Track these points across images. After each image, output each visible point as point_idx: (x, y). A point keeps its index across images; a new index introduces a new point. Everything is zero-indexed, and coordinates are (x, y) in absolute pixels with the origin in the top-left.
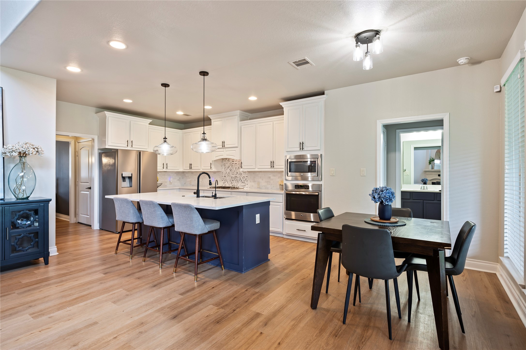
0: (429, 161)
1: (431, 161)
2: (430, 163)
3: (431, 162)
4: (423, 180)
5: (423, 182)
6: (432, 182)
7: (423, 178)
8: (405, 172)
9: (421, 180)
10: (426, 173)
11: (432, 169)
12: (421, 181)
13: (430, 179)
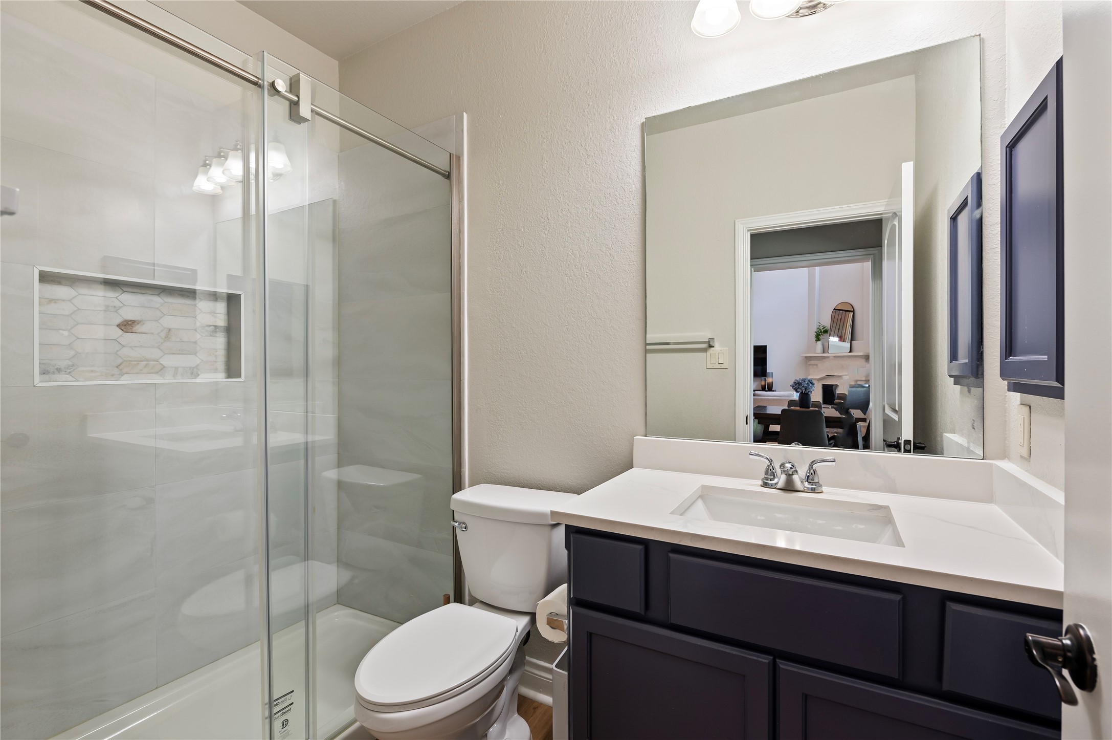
0: (815, 334)
1: (821, 332)
2: (818, 338)
3: (820, 335)
4: (799, 384)
5: (797, 391)
6: (823, 385)
7: (799, 377)
8: (708, 353)
9: (792, 383)
10: (809, 363)
11: (824, 353)
12: (792, 386)
13: (818, 377)
